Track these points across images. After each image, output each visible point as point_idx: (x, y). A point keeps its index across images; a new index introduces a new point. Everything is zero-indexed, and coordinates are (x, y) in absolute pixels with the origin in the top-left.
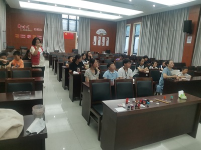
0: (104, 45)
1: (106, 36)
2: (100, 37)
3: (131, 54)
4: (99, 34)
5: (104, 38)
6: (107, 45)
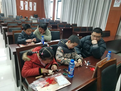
0: (31, 10)
1: (33, 1)
2: (27, 2)
3: (55, 19)
5: (31, 3)
6: (35, 9)
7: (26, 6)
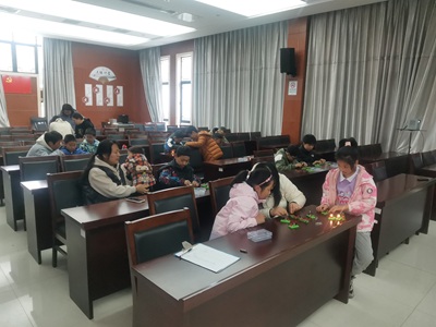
0: (111, 104)
1: (115, 84)
2: (100, 87)
3: (178, 124)
4: (97, 79)
5: (110, 89)
7: (98, 95)
